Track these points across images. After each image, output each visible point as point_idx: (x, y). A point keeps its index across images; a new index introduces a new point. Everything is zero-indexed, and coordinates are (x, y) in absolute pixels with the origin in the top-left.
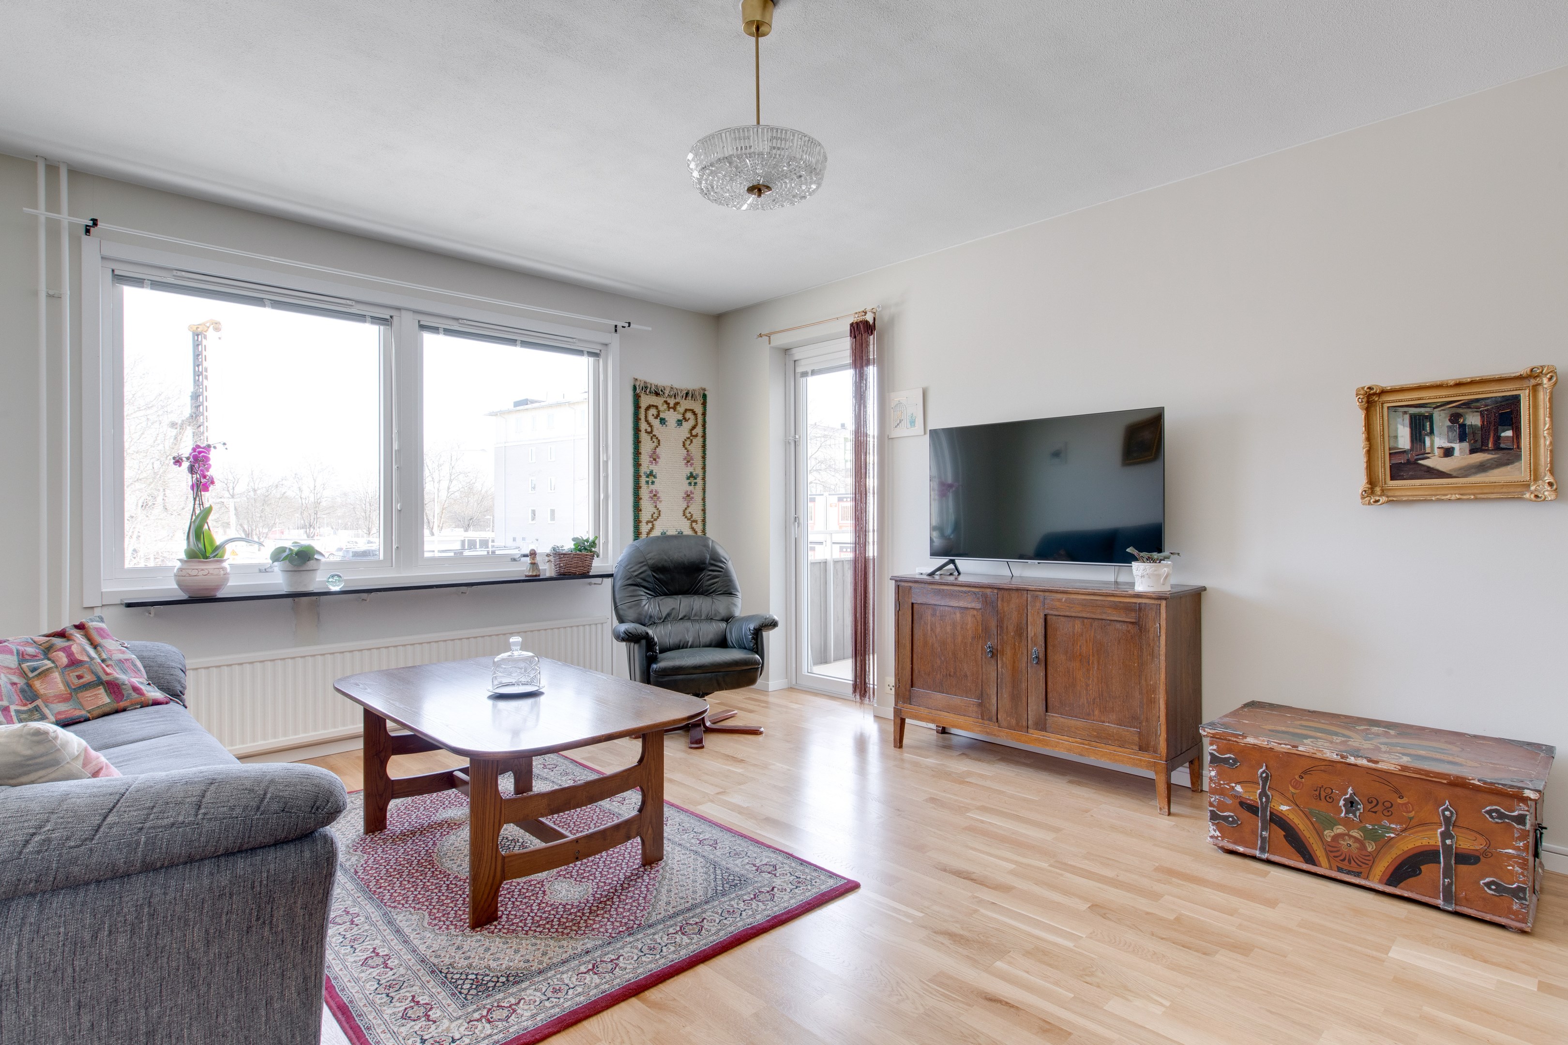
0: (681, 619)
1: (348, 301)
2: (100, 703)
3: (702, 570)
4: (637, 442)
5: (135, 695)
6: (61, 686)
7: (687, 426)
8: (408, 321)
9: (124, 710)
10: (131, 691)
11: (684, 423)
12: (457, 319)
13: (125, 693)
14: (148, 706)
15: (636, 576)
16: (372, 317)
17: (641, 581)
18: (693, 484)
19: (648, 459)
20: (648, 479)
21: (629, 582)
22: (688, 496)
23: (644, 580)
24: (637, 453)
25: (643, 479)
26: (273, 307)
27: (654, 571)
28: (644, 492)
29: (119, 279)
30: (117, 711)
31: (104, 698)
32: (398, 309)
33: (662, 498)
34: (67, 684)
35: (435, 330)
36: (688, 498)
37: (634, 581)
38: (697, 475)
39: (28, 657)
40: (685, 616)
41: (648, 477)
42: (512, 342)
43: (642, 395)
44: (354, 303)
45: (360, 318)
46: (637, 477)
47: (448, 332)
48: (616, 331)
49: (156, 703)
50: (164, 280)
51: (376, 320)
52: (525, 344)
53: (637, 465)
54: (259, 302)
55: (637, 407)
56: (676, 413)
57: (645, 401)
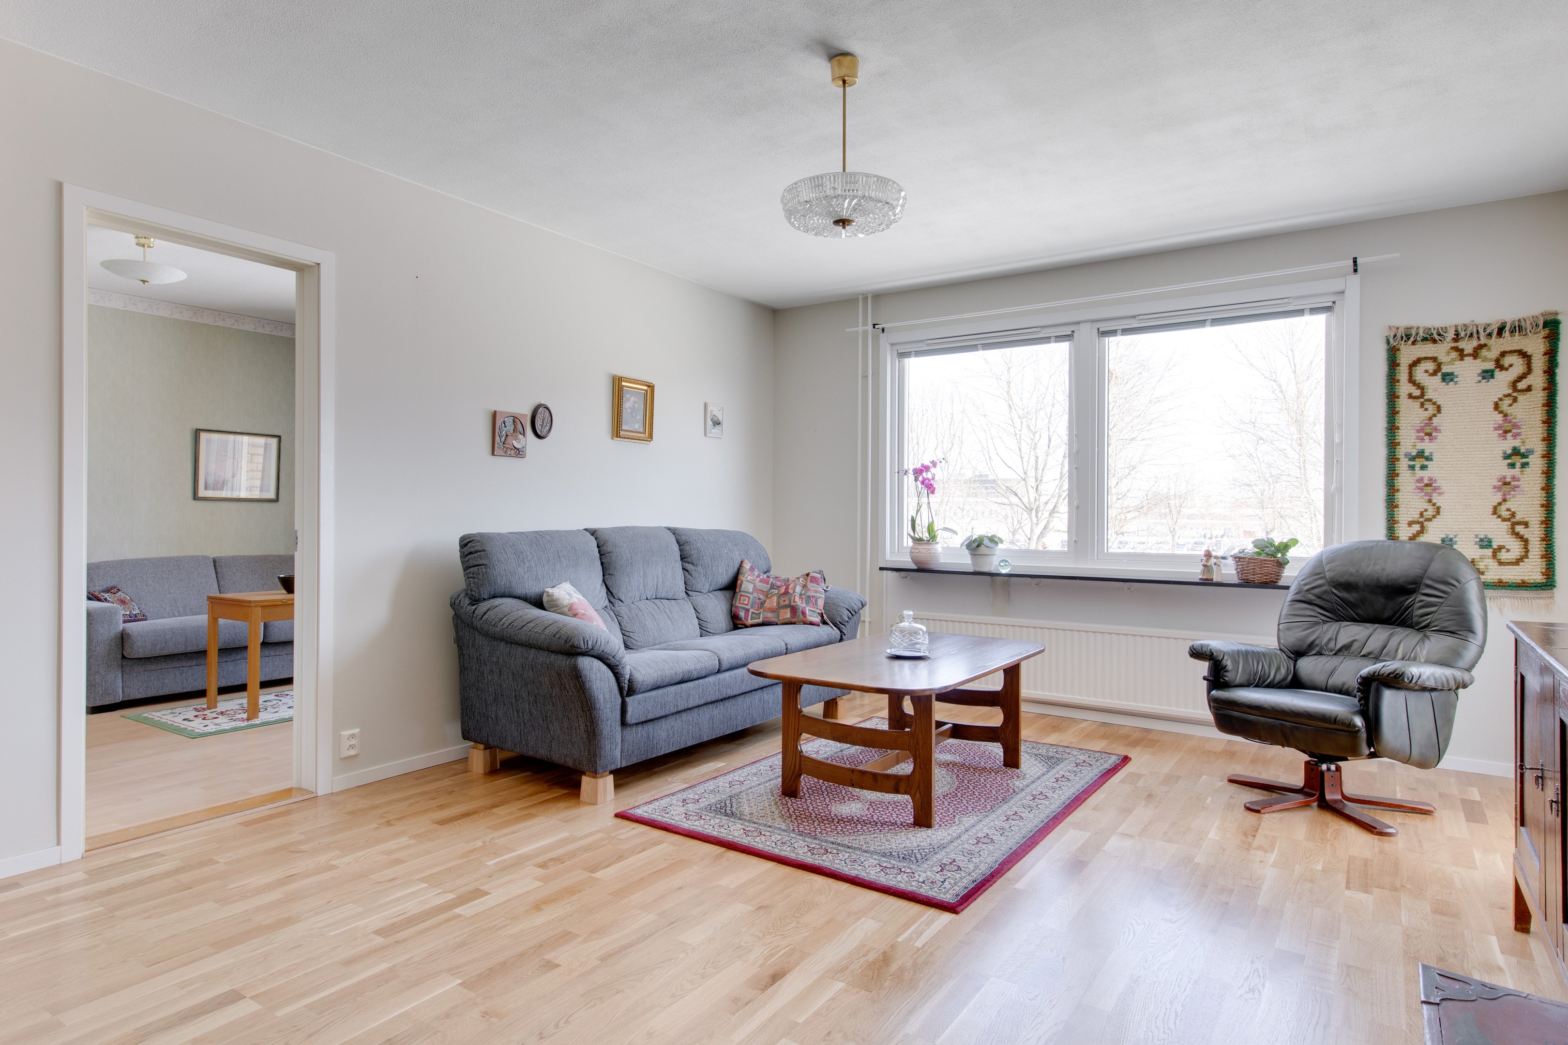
0: (1363, 656)
1: (1034, 329)
2: (785, 617)
3: (1411, 592)
4: (1392, 413)
5: (801, 616)
6: (775, 604)
7: (1503, 379)
8: (1086, 332)
9: (794, 623)
10: (801, 614)
11: (1498, 373)
12: (1134, 317)
13: (798, 614)
14: (807, 624)
15: (1307, 590)
16: (1056, 337)
17: (1314, 598)
18: (1518, 465)
19: (1413, 434)
20: (1412, 463)
21: (1298, 597)
22: (1506, 485)
23: (1319, 597)
24: (1392, 428)
25: (1403, 465)
26: (983, 349)
27: (1335, 587)
28: (1406, 481)
29: (903, 355)
30: (791, 623)
31: (787, 614)
32: (1078, 323)
33: (1444, 489)
34: (778, 603)
35: (1113, 333)
36: (1506, 488)
37: (1303, 596)
38: (1531, 452)
39: (775, 587)
40: (1370, 653)
41: (1413, 459)
42: (1201, 323)
43: (1403, 347)
44: (1039, 329)
45: (1046, 340)
46: (1392, 459)
47: (1126, 331)
48: (1355, 271)
49: (811, 624)
50: (923, 349)
51: (1060, 338)
52: (1216, 322)
53: (1392, 444)
54: (973, 348)
55: (1393, 364)
56: (1478, 361)
57: (1407, 355)
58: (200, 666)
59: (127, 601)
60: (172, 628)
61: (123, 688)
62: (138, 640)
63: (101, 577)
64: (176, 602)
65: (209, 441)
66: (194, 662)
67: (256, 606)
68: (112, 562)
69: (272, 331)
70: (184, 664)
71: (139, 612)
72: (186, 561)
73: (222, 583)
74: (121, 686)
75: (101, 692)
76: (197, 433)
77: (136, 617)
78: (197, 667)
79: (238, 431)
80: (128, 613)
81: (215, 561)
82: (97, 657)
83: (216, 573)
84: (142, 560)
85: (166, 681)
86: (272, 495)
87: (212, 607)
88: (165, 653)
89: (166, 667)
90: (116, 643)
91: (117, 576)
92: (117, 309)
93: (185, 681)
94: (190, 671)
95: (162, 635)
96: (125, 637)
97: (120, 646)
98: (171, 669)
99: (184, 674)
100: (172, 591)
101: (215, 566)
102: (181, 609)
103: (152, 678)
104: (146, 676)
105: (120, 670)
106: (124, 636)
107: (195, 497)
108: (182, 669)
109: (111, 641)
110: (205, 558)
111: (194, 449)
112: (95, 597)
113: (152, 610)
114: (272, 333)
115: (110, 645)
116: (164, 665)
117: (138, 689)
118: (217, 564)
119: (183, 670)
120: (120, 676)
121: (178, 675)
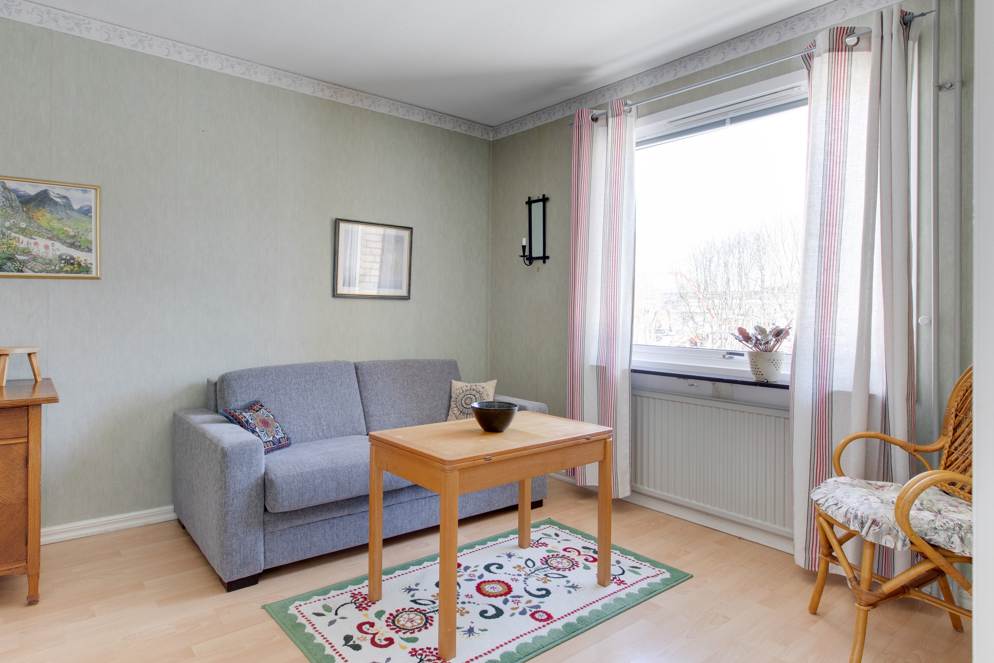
58: (352, 516)
59: (270, 422)
60: (322, 470)
61: (265, 553)
62: (283, 489)
63: (244, 389)
64: (320, 419)
65: (347, 231)
66: (346, 512)
67: (452, 470)
68: (256, 370)
69: (404, 115)
70: (335, 515)
71: (283, 436)
72: (329, 368)
73: (364, 394)
74: (263, 551)
75: (239, 562)
76: (337, 223)
77: (280, 442)
78: (349, 517)
79: (374, 222)
80: (271, 439)
81: (356, 368)
82: (234, 513)
83: (359, 382)
84: (286, 367)
85: (315, 539)
86: (403, 292)
87: (376, 451)
88: (314, 503)
89: (315, 520)
90: (256, 492)
91: (260, 388)
92: (262, 83)
93: (335, 538)
94: (341, 523)
95: (311, 481)
96: (268, 485)
97: (262, 496)
98: (320, 523)
99: (335, 529)
100: (316, 406)
101: (357, 373)
102: (325, 428)
103: (299, 536)
104: (292, 534)
105: (262, 529)
106: (267, 482)
107: (335, 294)
108: (331, 521)
109: (252, 489)
110: (347, 364)
111: (333, 240)
112: (236, 419)
113: (295, 430)
114: (405, 117)
115: (250, 496)
116: (313, 519)
117: (282, 553)
118: (359, 371)
119: (333, 523)
120: (262, 537)
121: (327, 530)
